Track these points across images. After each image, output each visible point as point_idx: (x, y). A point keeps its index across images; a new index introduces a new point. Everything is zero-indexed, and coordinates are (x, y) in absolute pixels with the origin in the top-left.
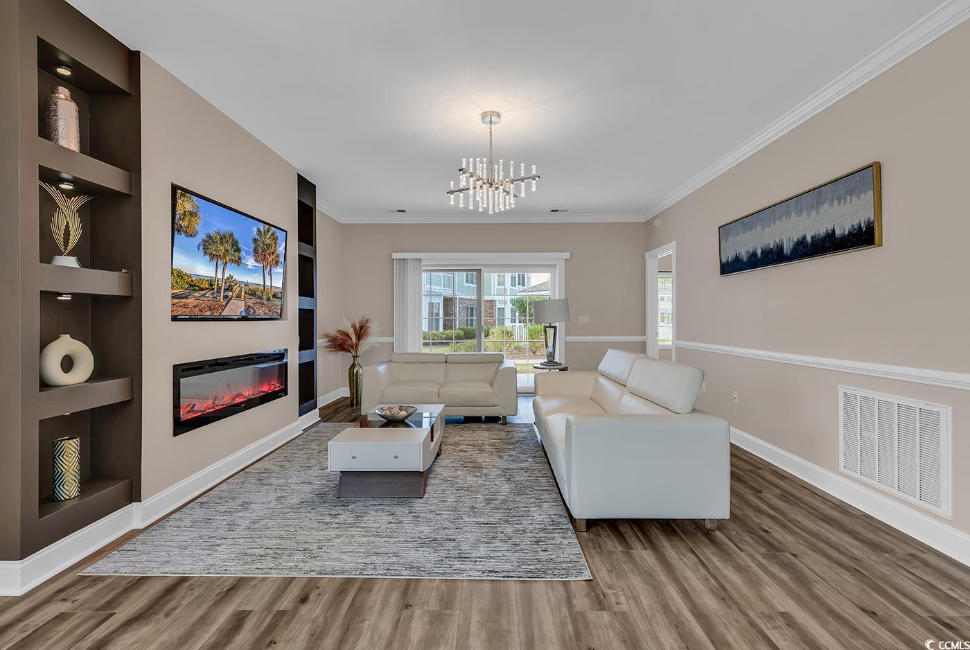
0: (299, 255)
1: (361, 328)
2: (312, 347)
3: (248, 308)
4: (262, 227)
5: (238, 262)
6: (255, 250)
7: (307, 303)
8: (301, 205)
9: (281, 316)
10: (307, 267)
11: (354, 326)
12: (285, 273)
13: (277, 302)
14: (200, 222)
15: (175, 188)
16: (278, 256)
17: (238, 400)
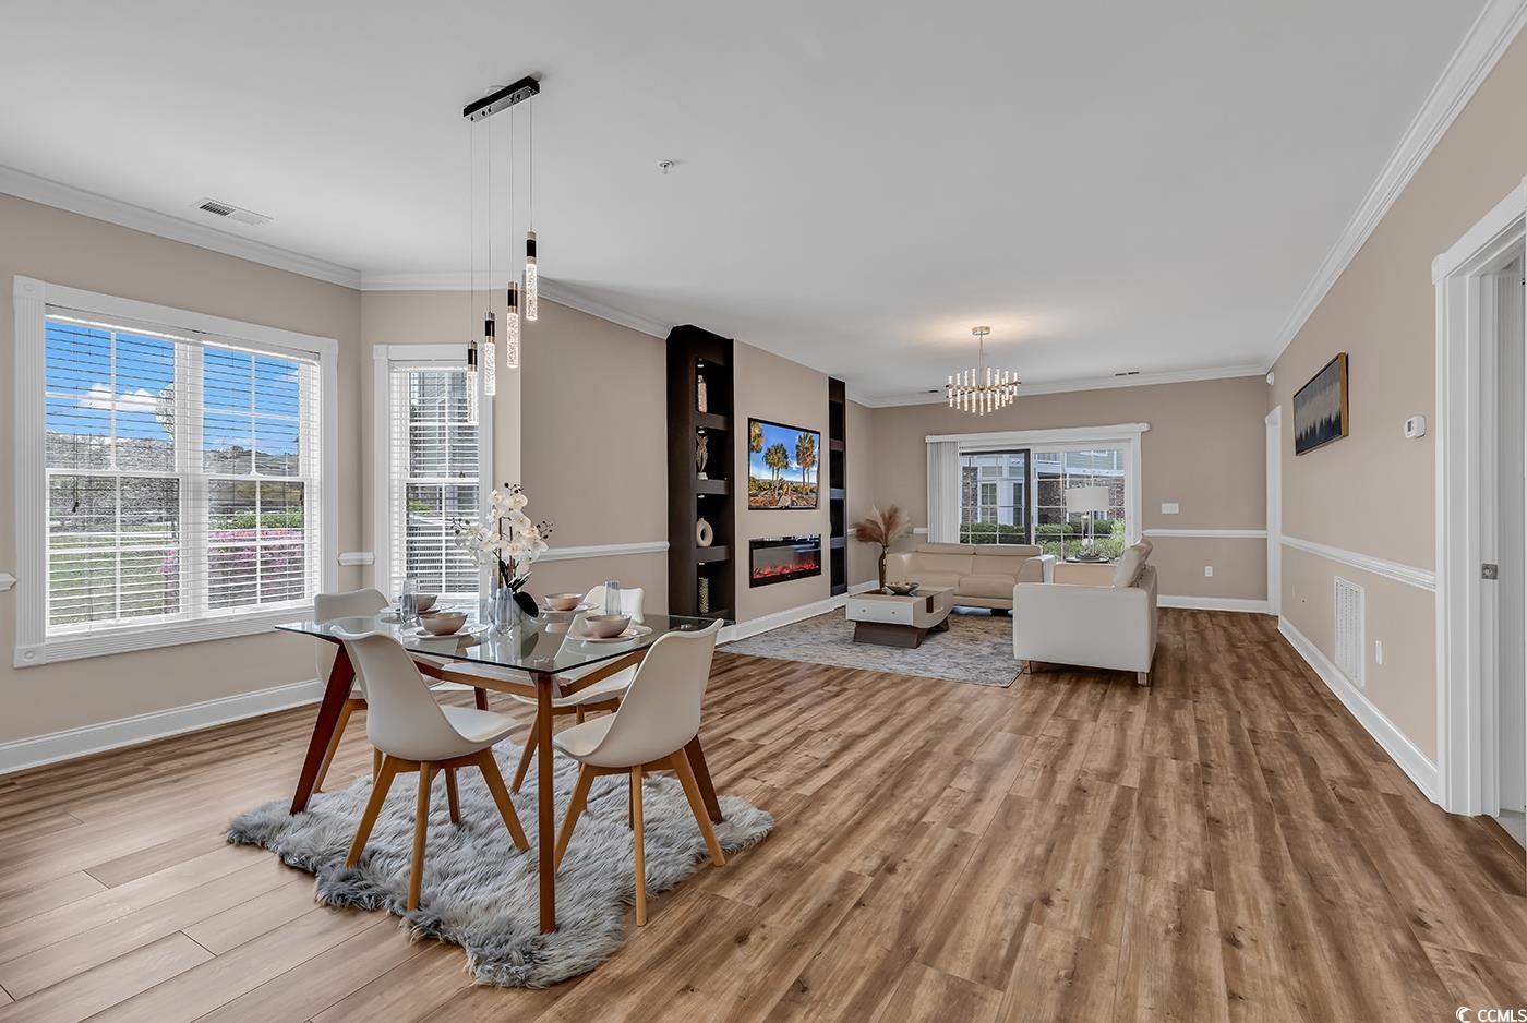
0: (831, 451)
1: (890, 518)
2: (842, 535)
3: (793, 501)
4: (802, 433)
5: (786, 466)
6: (798, 455)
7: (837, 496)
8: (832, 404)
9: (816, 506)
10: (837, 460)
11: (883, 516)
12: (818, 472)
13: (813, 495)
14: (763, 440)
15: (750, 420)
16: (814, 457)
17: (786, 572)
